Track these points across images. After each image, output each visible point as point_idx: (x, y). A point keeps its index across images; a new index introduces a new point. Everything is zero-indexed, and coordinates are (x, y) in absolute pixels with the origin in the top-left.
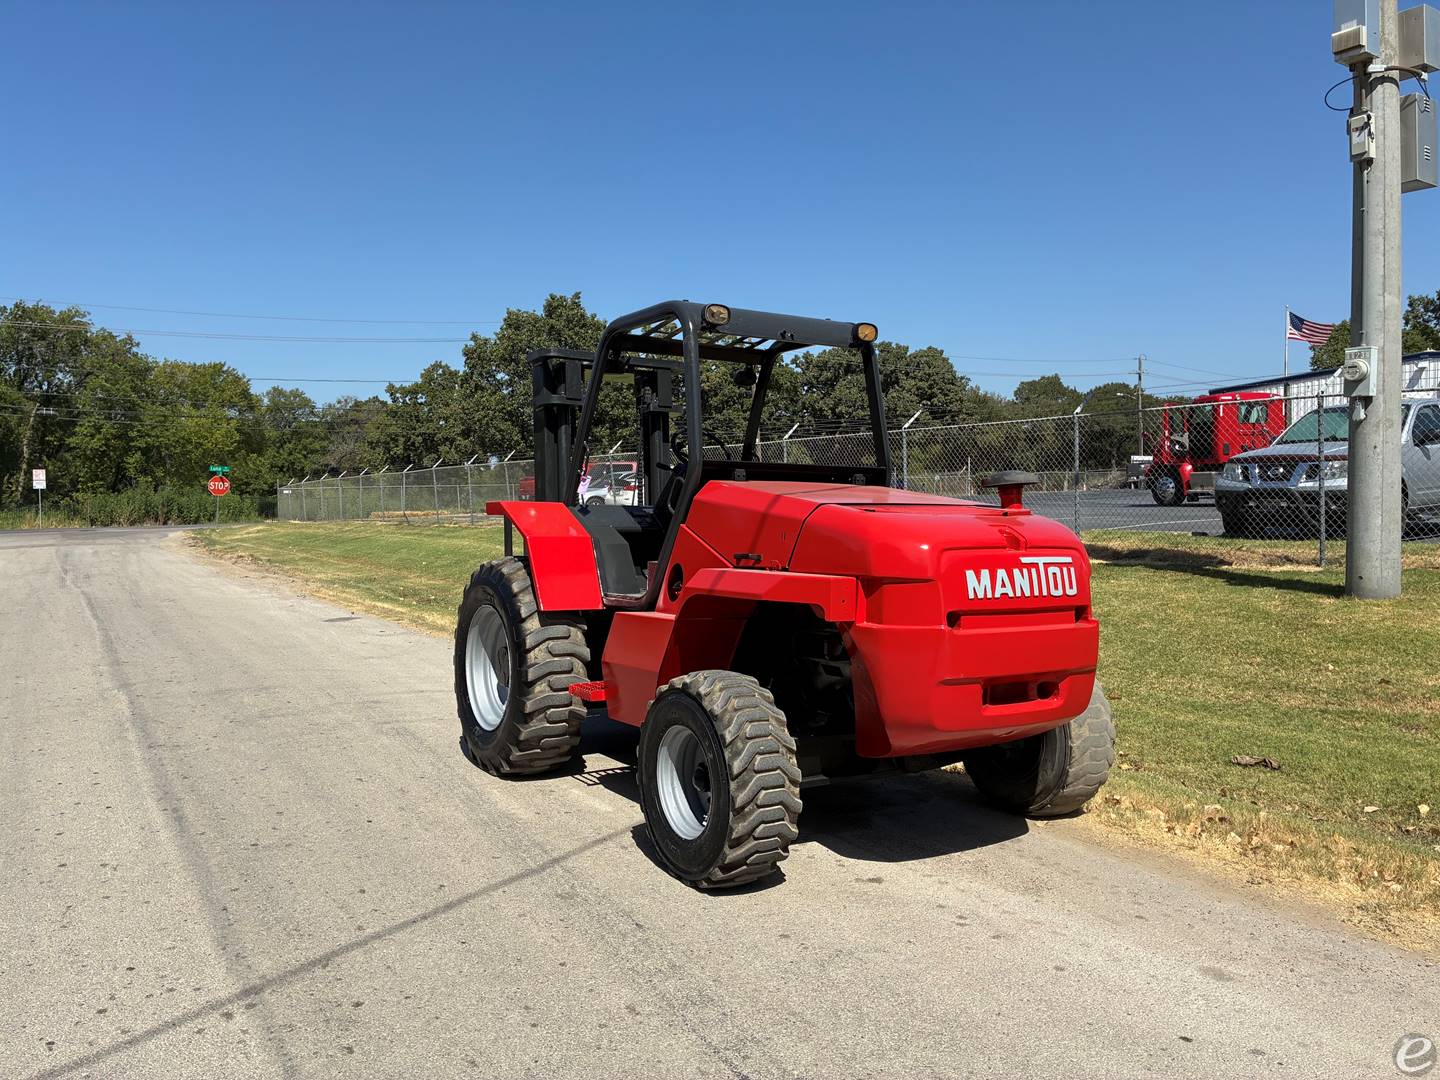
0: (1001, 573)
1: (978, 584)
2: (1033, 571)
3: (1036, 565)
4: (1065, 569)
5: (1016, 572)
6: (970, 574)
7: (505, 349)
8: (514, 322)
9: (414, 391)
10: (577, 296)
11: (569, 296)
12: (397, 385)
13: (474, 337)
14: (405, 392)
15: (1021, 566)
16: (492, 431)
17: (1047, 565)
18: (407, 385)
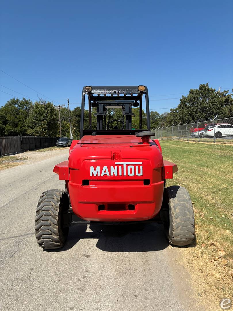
0: (105, 168)
1: (94, 171)
2: (120, 167)
3: (122, 165)
4: (137, 167)
5: (112, 167)
6: (92, 168)
7: (189, 99)
8: (192, 92)
9: (176, 110)
10: (207, 84)
11: (205, 84)
12: (173, 109)
13: (183, 97)
14: (175, 110)
15: (114, 165)
16: (185, 118)
17: (127, 165)
18: (175, 108)
